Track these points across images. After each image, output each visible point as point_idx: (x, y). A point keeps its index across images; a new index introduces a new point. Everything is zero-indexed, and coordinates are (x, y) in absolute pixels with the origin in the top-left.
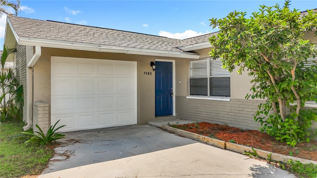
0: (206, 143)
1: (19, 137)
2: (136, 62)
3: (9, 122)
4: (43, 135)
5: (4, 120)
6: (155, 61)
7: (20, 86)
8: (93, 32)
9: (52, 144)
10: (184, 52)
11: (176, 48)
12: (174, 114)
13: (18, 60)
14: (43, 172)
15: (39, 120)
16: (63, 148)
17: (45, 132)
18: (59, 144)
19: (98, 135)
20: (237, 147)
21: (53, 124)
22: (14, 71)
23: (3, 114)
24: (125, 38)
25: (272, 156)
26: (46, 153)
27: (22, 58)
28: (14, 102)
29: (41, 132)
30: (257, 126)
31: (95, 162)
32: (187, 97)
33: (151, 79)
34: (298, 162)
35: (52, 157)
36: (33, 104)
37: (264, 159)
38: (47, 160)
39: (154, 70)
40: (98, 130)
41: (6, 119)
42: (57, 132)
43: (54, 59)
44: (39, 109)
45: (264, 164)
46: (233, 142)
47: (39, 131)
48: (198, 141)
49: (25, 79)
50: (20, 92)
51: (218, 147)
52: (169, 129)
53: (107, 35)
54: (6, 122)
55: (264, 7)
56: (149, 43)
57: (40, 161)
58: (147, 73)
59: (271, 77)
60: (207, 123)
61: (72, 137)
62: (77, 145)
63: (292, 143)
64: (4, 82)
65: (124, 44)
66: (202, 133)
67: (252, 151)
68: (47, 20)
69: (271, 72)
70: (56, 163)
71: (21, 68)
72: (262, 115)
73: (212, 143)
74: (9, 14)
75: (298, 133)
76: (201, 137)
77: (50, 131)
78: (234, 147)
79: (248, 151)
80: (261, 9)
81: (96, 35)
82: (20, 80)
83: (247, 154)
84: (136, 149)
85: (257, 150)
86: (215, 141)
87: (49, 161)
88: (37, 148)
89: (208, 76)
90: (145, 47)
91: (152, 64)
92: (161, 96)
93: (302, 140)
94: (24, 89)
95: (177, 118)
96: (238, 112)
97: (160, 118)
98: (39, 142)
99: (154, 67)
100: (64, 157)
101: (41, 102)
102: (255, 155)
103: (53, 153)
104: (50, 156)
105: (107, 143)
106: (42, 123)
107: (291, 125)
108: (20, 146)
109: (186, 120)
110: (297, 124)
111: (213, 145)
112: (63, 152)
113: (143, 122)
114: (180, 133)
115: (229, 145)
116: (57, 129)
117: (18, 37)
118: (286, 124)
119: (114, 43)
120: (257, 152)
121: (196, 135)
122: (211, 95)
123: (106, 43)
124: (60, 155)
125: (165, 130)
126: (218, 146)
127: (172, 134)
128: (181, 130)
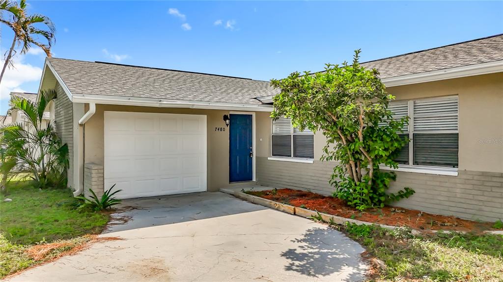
0: (277, 210)
1: (70, 203)
2: (206, 116)
3: (50, 188)
4: (97, 201)
5: (44, 186)
6: (230, 115)
7: (63, 145)
8: (153, 79)
9: (107, 210)
10: (263, 104)
11: (255, 98)
12: (254, 179)
13: (59, 111)
14: (103, 233)
15: (93, 183)
16: (119, 214)
17: (100, 198)
18: (115, 210)
19: (158, 202)
20: (305, 211)
21: (107, 188)
22: (53, 125)
23: (42, 179)
24: (193, 86)
25: (334, 219)
26: (102, 218)
27: (67, 110)
28: (55, 164)
29: (95, 197)
30: (331, 191)
31: (153, 225)
32: (269, 159)
33: (224, 136)
34: (354, 223)
35: (109, 222)
36: (84, 166)
37: (327, 223)
38: (105, 223)
39: (227, 125)
40: (159, 198)
41: (46, 185)
42: (112, 197)
43: (107, 114)
44: (93, 172)
45: (325, 227)
46: (303, 208)
47: (93, 196)
48: (269, 207)
49: (71, 136)
50: (63, 152)
51: (288, 213)
52: (242, 196)
53: (170, 82)
54: (47, 188)
55: (329, 65)
56: (222, 93)
57: (98, 224)
58: (218, 129)
59: (343, 137)
60: (289, 189)
61: (129, 204)
62: (135, 211)
63: (361, 207)
64: (42, 139)
65: (189, 96)
66: (277, 200)
67: (318, 216)
68: (96, 62)
69: (342, 133)
70: (113, 226)
71: (64, 123)
72: (338, 179)
73: (282, 209)
74: (39, 44)
75: (372, 198)
76: (273, 202)
77: (106, 197)
78: (303, 212)
79: (314, 216)
80: (327, 67)
81: (157, 84)
82: (63, 136)
83: (312, 218)
84: (199, 215)
85: (323, 214)
86: (286, 207)
87: (106, 224)
88: (92, 213)
89: (292, 134)
90: (216, 99)
91: (225, 118)
92: (238, 157)
93: (376, 205)
94: (69, 148)
95: (257, 184)
96: (321, 176)
97: (235, 184)
98: (93, 207)
99: (228, 121)
100: (122, 222)
101: (93, 163)
102: (320, 219)
103: (110, 219)
104: (107, 221)
105: (168, 209)
106: (96, 187)
107: (363, 189)
108: (72, 212)
109: (267, 186)
110: (369, 188)
111: (283, 211)
112: (120, 217)
113: (213, 188)
114: (252, 200)
115: (298, 210)
116: (113, 194)
117: (71, 94)
118: (358, 188)
119: (177, 95)
120: (322, 216)
121: (268, 201)
122: (295, 156)
123: (168, 96)
124: (117, 220)
125: (238, 197)
126: (288, 211)
127: (244, 201)
128: (254, 196)
